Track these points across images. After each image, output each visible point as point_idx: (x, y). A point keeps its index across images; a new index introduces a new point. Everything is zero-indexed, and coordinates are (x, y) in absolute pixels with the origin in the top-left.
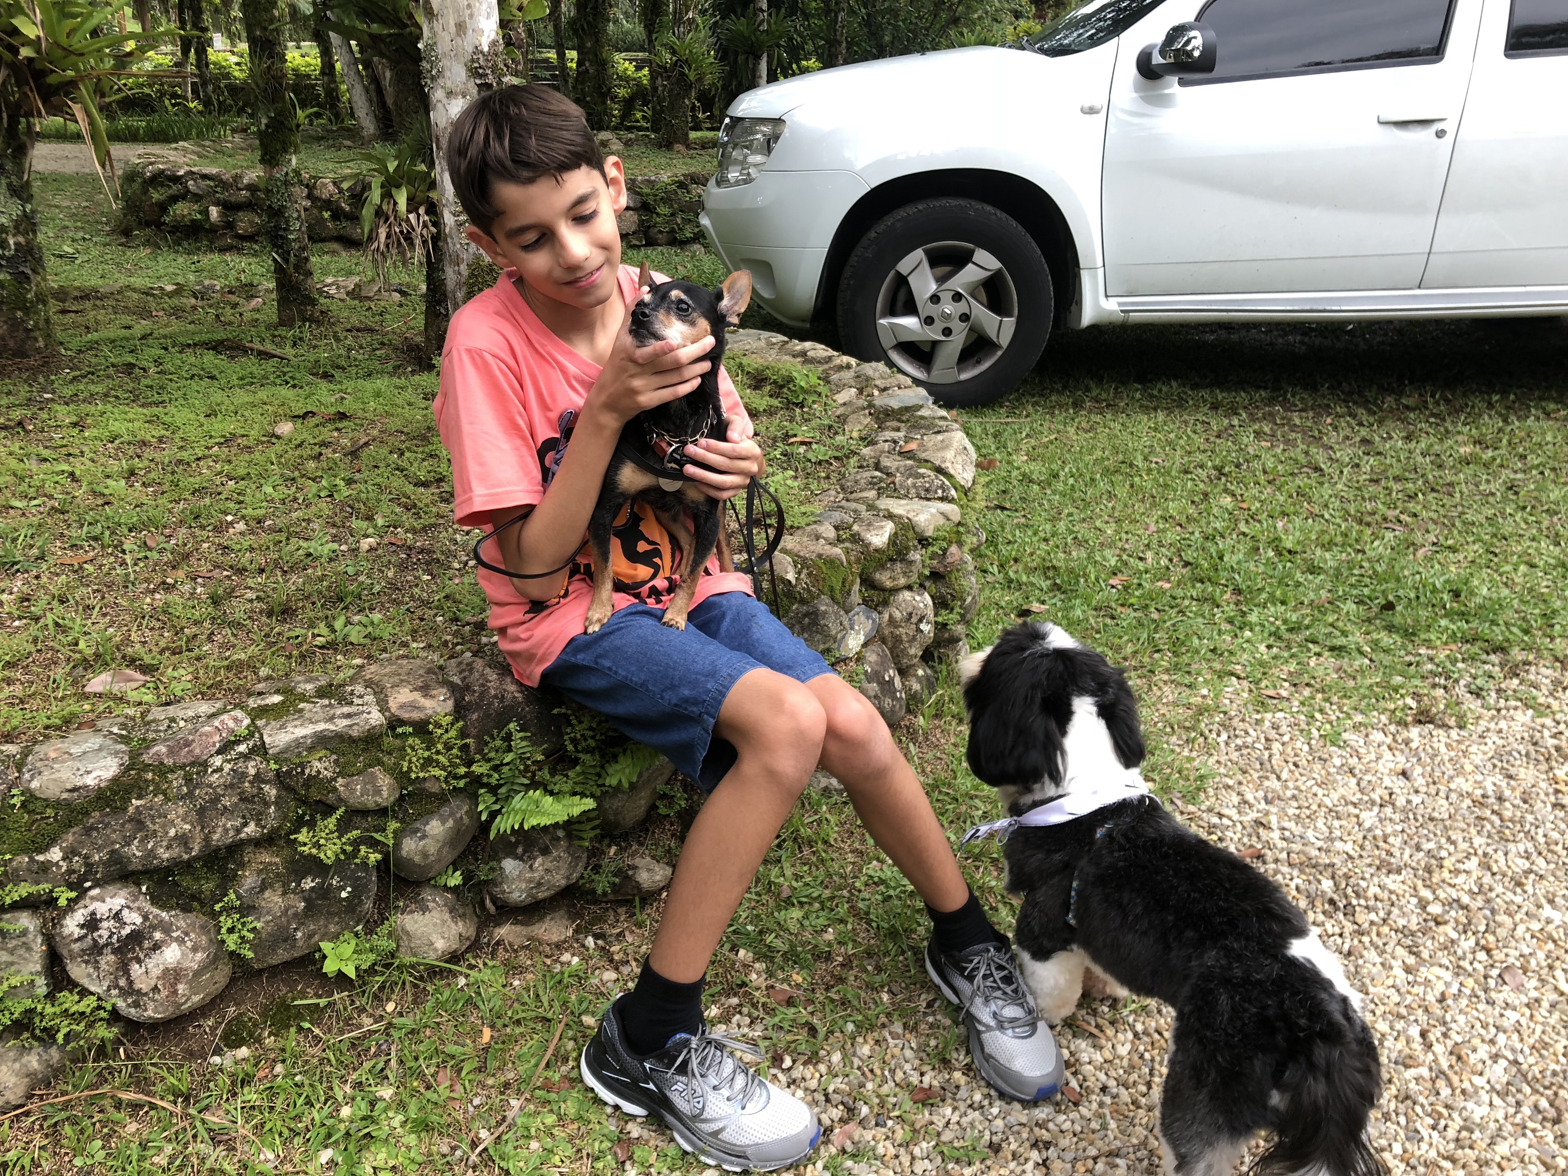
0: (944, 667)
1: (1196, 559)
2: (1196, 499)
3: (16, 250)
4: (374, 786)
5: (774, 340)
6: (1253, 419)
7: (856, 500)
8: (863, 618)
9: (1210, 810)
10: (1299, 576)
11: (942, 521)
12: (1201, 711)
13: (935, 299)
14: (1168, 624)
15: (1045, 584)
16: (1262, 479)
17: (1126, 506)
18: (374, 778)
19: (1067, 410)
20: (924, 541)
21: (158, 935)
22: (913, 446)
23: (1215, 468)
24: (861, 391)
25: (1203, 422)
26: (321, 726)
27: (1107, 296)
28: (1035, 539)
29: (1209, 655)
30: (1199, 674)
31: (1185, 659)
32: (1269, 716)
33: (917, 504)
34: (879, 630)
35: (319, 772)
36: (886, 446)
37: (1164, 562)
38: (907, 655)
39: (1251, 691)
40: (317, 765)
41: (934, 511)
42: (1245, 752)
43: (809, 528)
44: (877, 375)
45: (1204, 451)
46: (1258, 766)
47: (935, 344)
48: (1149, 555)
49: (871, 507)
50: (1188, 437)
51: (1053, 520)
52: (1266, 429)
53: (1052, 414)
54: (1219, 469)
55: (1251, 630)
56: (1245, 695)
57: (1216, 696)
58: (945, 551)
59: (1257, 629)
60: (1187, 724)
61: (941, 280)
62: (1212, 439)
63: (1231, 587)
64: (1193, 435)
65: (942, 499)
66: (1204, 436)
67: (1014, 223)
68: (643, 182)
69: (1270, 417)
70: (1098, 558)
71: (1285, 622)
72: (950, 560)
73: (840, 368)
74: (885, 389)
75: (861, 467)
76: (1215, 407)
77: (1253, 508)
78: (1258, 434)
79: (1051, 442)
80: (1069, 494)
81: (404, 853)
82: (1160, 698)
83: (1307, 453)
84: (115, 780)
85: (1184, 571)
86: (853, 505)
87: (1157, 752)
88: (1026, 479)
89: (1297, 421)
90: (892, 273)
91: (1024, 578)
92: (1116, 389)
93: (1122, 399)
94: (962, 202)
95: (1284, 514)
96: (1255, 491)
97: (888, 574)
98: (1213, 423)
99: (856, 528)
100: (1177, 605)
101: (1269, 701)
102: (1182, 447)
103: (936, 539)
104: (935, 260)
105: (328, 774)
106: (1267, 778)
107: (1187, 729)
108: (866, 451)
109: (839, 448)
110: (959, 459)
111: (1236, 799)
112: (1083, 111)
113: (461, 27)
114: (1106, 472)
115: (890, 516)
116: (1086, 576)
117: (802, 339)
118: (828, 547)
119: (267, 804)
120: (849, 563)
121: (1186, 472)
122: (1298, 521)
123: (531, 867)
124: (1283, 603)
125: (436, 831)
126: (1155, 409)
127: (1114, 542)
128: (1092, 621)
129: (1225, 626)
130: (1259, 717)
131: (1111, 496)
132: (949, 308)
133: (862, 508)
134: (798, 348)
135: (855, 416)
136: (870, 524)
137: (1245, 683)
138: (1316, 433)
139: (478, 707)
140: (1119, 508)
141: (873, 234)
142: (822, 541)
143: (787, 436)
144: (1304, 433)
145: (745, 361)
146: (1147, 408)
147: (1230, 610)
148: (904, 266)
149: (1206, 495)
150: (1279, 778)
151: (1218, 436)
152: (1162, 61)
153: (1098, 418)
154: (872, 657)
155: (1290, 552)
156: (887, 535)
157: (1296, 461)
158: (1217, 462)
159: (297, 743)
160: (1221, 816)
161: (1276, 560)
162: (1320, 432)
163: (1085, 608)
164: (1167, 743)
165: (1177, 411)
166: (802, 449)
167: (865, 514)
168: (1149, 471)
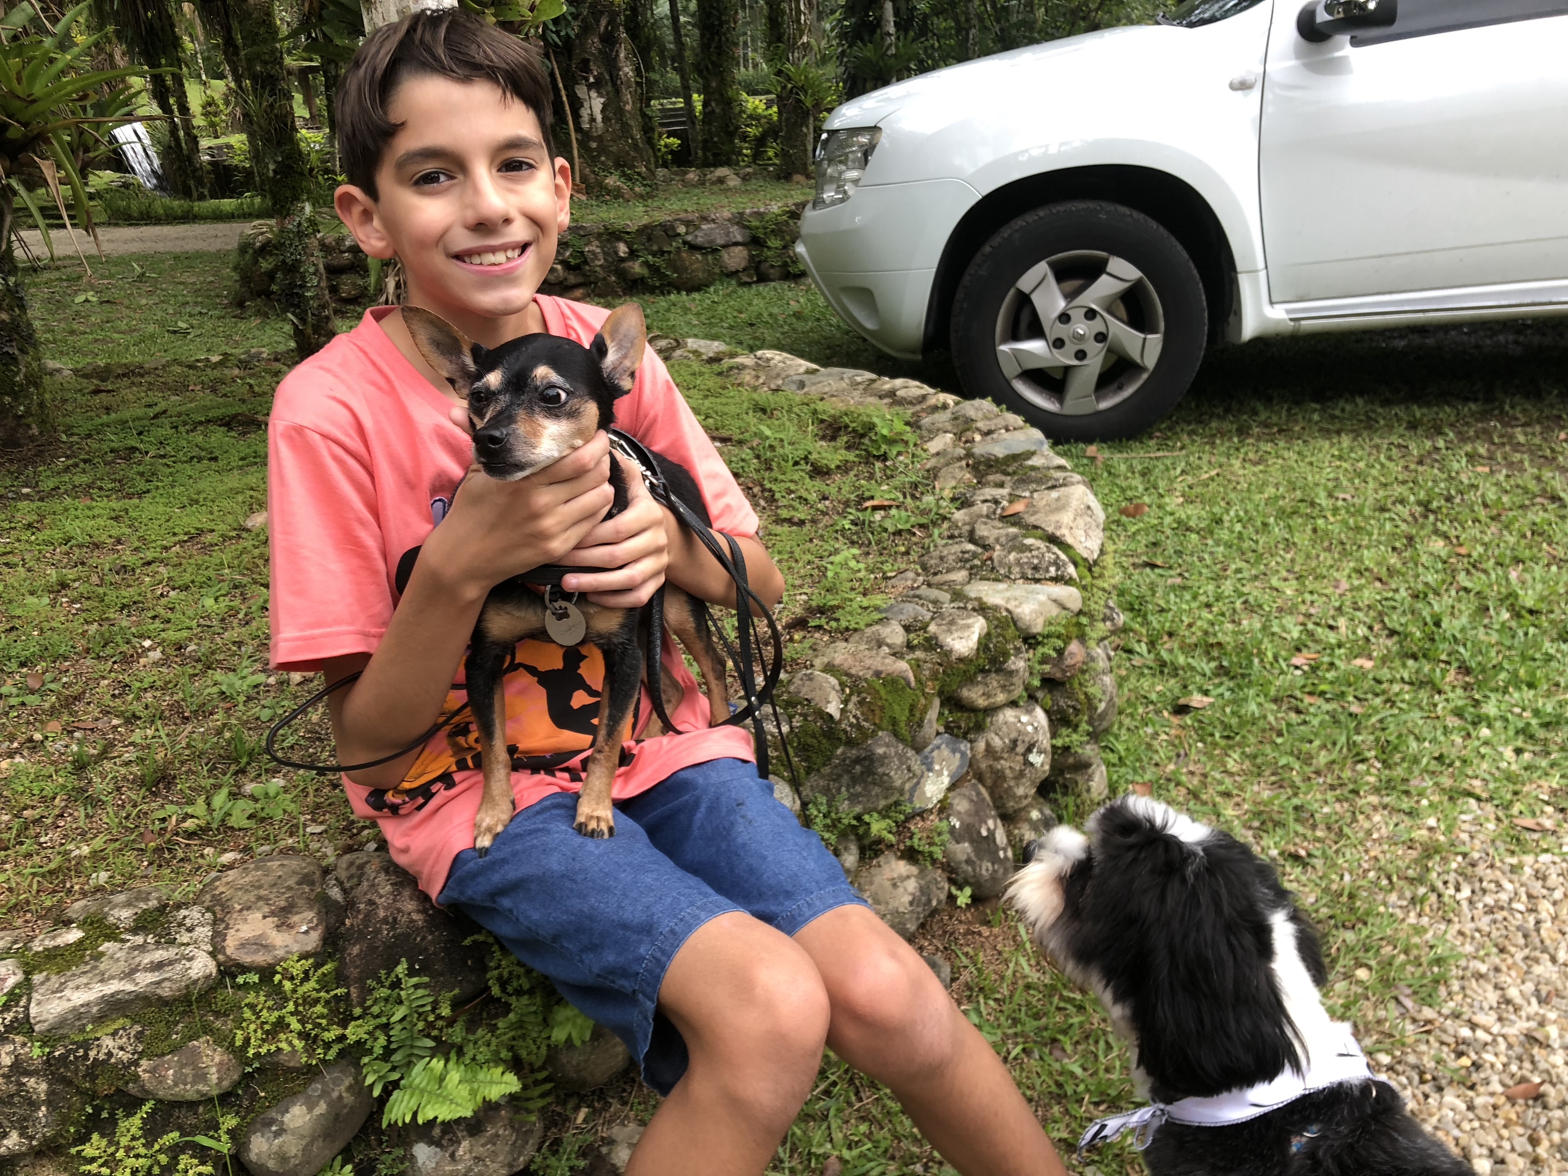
0: (1070, 800)
1: (1405, 625)
2: (1398, 545)
4: (196, 1068)
5: (859, 379)
6: (1464, 438)
7: (939, 586)
8: (946, 752)
9: (1456, 1015)
10: (1549, 647)
11: (1055, 611)
12: (1430, 851)
13: (1064, 318)
14: (1374, 719)
15: (1208, 667)
16: (1482, 514)
17: (1308, 556)
18: (196, 1055)
19: (1230, 439)
20: (1030, 640)
22: (1019, 507)
23: (1419, 503)
24: (958, 436)
25: (1399, 446)
26: (114, 986)
27: (1272, 303)
28: (1194, 605)
29: (1434, 766)
30: (1421, 794)
31: (1399, 772)
32: (1529, 859)
33: (1021, 589)
34: (972, 763)
35: (110, 1054)
36: (984, 508)
37: (1362, 631)
38: (1014, 796)
39: (1498, 819)
40: (108, 1043)
41: (1043, 598)
42: (1499, 916)
43: (869, 631)
44: (980, 415)
45: (1404, 482)
46: (1521, 941)
47: (1067, 369)
48: (1342, 622)
49: (958, 596)
50: (1383, 465)
51: (1217, 578)
52: (1482, 451)
53: (1213, 444)
54: (1425, 505)
55: (1489, 726)
56: (1491, 826)
57: (1449, 829)
58: (1060, 652)
59: (1498, 724)
60: (1411, 873)
61: (1070, 296)
62: (1412, 466)
63: (1455, 665)
64: (1388, 463)
65: (1056, 580)
66: (1402, 463)
67: (1154, 224)
68: (751, 214)
69: (1486, 435)
70: (1276, 629)
71: (1536, 713)
72: (1069, 662)
73: (935, 409)
74: (989, 432)
75: (952, 537)
76: (1413, 426)
77: (1475, 554)
78: (1472, 458)
79: (1212, 479)
80: (1236, 546)
81: (253, 1156)
82: (1369, 833)
83: (1538, 479)
85: (1389, 643)
86: (934, 593)
87: (1370, 920)
88: (1183, 527)
89: (1521, 439)
90: (1012, 292)
91: (1181, 660)
92: (1289, 410)
93: (1296, 422)
94: (1091, 205)
95: (1518, 561)
96: (1475, 532)
97: (980, 690)
98: (1412, 446)
99: (932, 628)
100: (1384, 692)
101: (1528, 836)
102: (1375, 478)
103: (1048, 636)
104: (1062, 273)
105: (124, 1056)
106: (1537, 961)
107: (1411, 881)
108: (959, 516)
109: (924, 512)
110: (1080, 522)
111: (1493, 997)
112: (1233, 87)
114: (1282, 514)
115: (982, 609)
116: (1261, 654)
117: (893, 376)
118: (890, 660)
119: (34, 1105)
120: (918, 680)
121: (1383, 509)
122: (1538, 570)
123: (452, 1155)
124: (1531, 685)
125: (299, 1123)
126: (1338, 432)
127: (1295, 606)
128: (1271, 718)
129: (1452, 722)
130: (1514, 861)
131: (1289, 545)
132: (1081, 327)
133: (945, 597)
134: (887, 387)
135: (950, 469)
136: (952, 623)
137: (1489, 808)
138: (1548, 452)
139: (361, 936)
140: (1300, 560)
141: (987, 249)
142: (886, 649)
143: (862, 499)
144: (1532, 453)
145: (820, 406)
146: (1328, 431)
147: (1458, 697)
148: (1025, 283)
149: (1410, 539)
150: (1554, 960)
151: (1420, 462)
152: (1329, 18)
153: (1268, 447)
154: (961, 805)
155: (1531, 612)
156: (975, 638)
157: (1526, 491)
158: (1422, 495)
159: (77, 1014)
160: (1473, 1026)
161: (1513, 624)
162: (1553, 450)
163: (1261, 699)
164: (1385, 904)
165: (1365, 434)
166: (878, 516)
167: (948, 607)
168: (1335, 510)
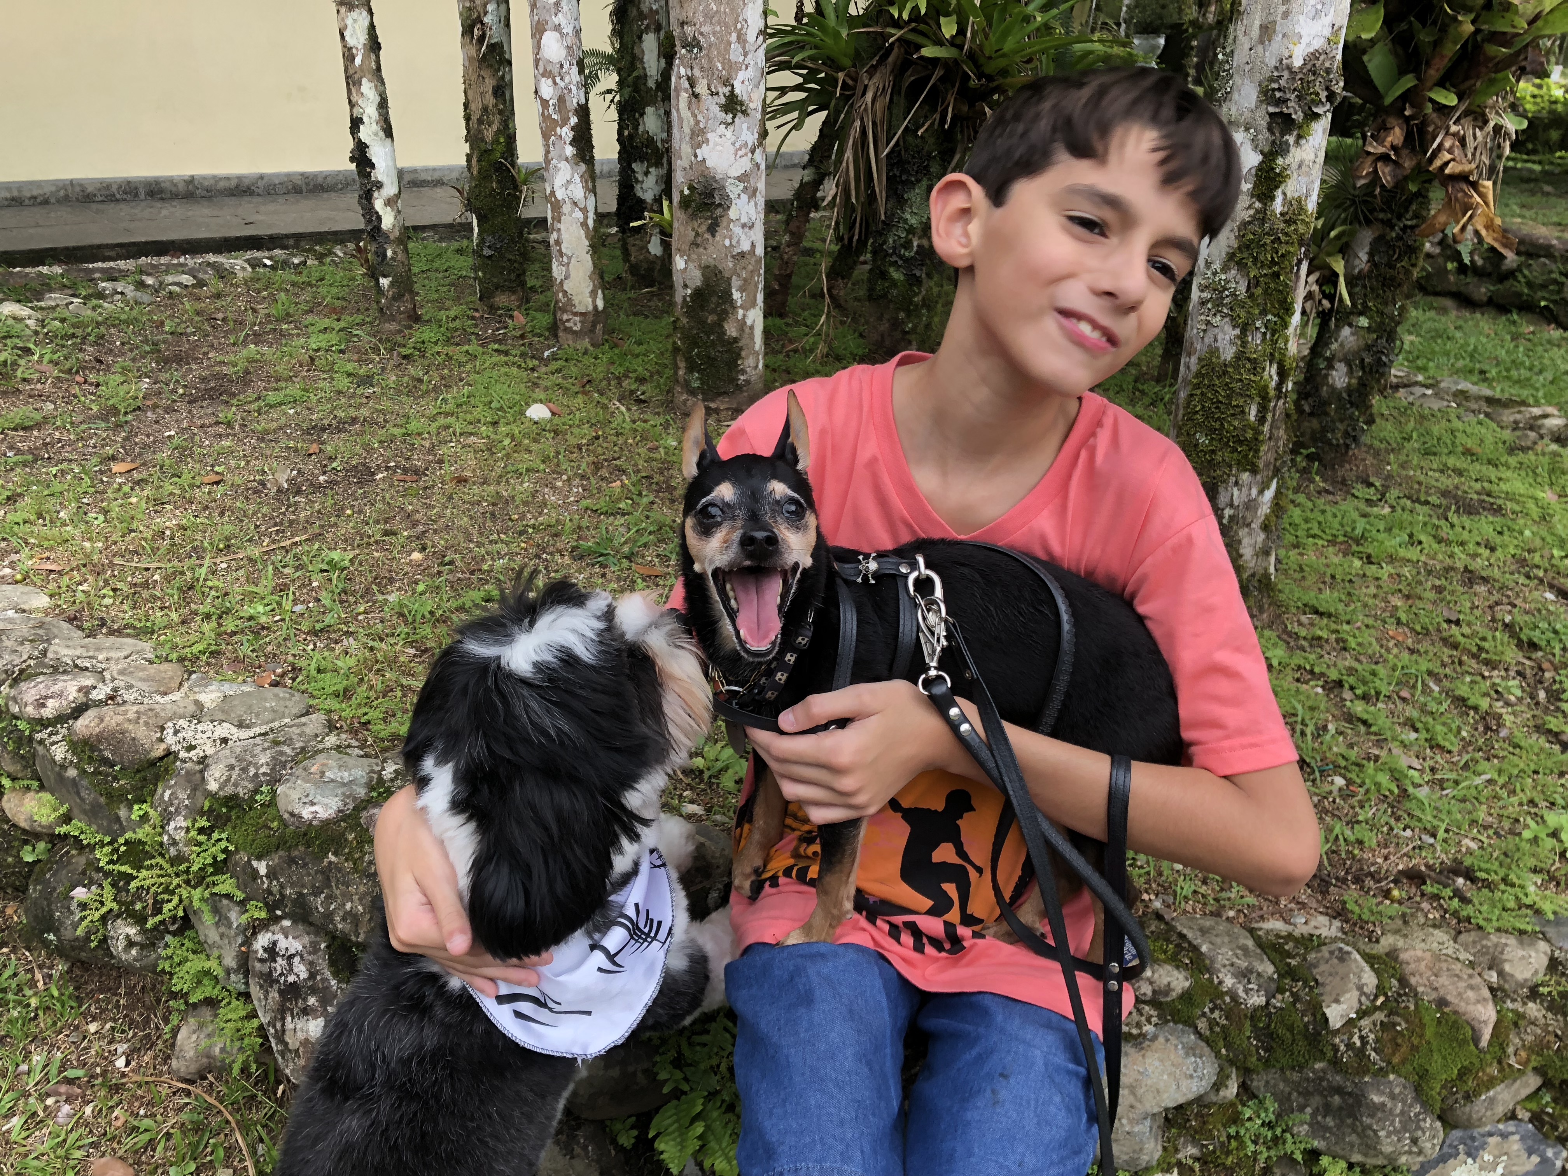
3: (917, 253)
21: (312, 1001)
43: (1496, 939)
84: (326, 824)
113: (1267, 31)
118: (1481, 995)
120: (1500, 1041)
